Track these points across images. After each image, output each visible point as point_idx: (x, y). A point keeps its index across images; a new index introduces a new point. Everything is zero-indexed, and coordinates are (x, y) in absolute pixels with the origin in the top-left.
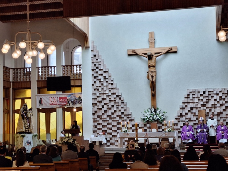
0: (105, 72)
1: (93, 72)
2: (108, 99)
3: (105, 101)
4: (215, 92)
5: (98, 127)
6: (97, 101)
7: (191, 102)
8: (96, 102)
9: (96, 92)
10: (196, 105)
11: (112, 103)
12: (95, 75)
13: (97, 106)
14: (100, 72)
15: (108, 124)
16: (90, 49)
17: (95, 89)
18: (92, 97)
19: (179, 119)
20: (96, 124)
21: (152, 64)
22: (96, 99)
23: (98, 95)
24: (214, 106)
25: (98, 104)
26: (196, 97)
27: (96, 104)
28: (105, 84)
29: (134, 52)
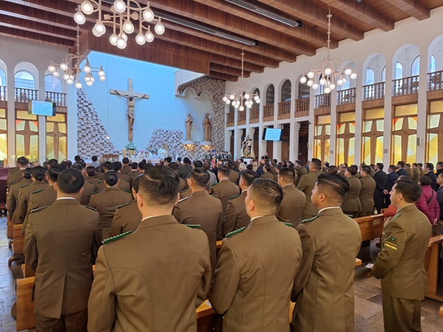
0: (90, 104)
1: (78, 103)
2: (92, 128)
3: (89, 130)
6: (82, 129)
8: (80, 130)
9: (81, 121)
10: (161, 140)
11: (96, 132)
12: (80, 106)
14: (85, 104)
15: (92, 149)
17: (79, 118)
18: (77, 125)
20: (80, 149)
21: (132, 104)
22: (81, 127)
23: (82, 123)
25: (82, 132)
26: (162, 134)
27: (80, 132)
28: (90, 115)
29: (115, 91)
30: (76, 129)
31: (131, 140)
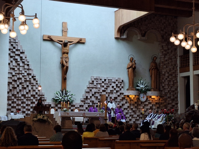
0: (22, 53)
1: (10, 52)
2: (23, 79)
3: (20, 81)
4: (113, 81)
5: (12, 105)
6: (13, 80)
7: (95, 88)
8: (11, 81)
9: (12, 71)
10: (98, 90)
12: (12, 55)
13: (12, 85)
14: (17, 53)
15: (23, 103)
17: (11, 68)
18: (8, 75)
19: (85, 101)
20: (10, 102)
21: (67, 51)
22: (11, 78)
23: (14, 74)
24: (111, 92)
25: (13, 83)
26: (99, 84)
27: (11, 83)
28: (21, 64)
29: (49, 37)
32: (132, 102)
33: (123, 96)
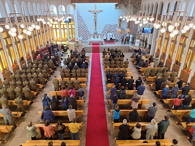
0: (81, 17)
4: (113, 25)
5: (80, 34)
7: (106, 28)
9: (79, 23)
11: (84, 27)
12: (78, 18)
15: (83, 34)
16: (76, 9)
18: (77, 25)
19: (102, 33)
24: (112, 29)
28: (81, 21)
29: (90, 11)
30: (77, 27)
31: (96, 29)
32: (119, 32)
33: (116, 30)
